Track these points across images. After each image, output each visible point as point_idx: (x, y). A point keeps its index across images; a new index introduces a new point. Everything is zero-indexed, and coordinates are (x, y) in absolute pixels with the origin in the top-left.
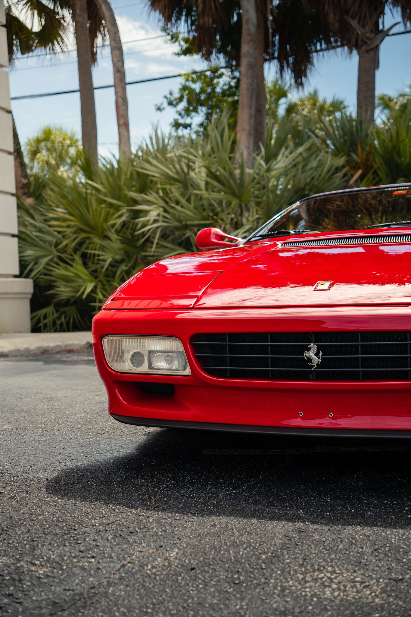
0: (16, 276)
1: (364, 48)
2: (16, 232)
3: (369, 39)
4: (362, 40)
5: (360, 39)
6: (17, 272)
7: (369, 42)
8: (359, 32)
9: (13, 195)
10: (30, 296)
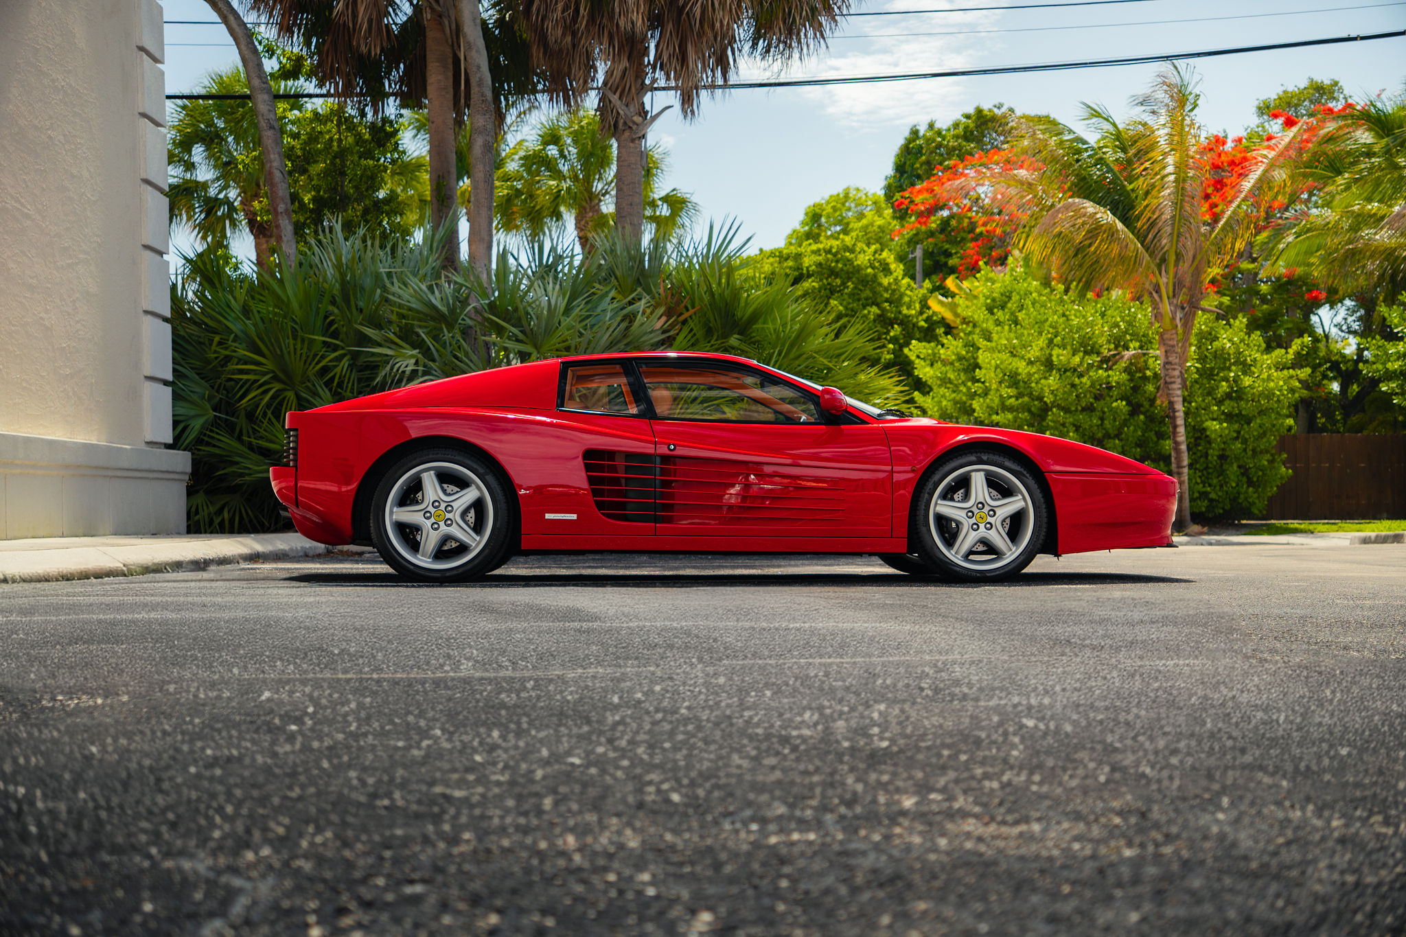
0: (168, 446)
1: (627, 134)
2: (170, 377)
3: (634, 123)
4: (625, 123)
5: (621, 122)
6: (170, 441)
7: (634, 127)
8: (621, 112)
9: (166, 320)
10: (187, 478)
